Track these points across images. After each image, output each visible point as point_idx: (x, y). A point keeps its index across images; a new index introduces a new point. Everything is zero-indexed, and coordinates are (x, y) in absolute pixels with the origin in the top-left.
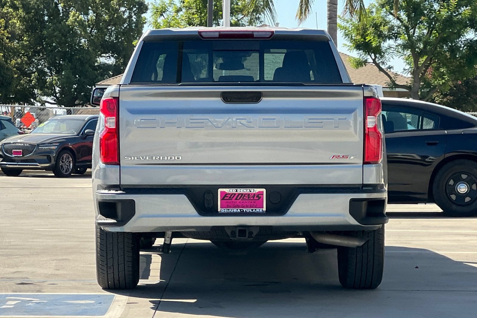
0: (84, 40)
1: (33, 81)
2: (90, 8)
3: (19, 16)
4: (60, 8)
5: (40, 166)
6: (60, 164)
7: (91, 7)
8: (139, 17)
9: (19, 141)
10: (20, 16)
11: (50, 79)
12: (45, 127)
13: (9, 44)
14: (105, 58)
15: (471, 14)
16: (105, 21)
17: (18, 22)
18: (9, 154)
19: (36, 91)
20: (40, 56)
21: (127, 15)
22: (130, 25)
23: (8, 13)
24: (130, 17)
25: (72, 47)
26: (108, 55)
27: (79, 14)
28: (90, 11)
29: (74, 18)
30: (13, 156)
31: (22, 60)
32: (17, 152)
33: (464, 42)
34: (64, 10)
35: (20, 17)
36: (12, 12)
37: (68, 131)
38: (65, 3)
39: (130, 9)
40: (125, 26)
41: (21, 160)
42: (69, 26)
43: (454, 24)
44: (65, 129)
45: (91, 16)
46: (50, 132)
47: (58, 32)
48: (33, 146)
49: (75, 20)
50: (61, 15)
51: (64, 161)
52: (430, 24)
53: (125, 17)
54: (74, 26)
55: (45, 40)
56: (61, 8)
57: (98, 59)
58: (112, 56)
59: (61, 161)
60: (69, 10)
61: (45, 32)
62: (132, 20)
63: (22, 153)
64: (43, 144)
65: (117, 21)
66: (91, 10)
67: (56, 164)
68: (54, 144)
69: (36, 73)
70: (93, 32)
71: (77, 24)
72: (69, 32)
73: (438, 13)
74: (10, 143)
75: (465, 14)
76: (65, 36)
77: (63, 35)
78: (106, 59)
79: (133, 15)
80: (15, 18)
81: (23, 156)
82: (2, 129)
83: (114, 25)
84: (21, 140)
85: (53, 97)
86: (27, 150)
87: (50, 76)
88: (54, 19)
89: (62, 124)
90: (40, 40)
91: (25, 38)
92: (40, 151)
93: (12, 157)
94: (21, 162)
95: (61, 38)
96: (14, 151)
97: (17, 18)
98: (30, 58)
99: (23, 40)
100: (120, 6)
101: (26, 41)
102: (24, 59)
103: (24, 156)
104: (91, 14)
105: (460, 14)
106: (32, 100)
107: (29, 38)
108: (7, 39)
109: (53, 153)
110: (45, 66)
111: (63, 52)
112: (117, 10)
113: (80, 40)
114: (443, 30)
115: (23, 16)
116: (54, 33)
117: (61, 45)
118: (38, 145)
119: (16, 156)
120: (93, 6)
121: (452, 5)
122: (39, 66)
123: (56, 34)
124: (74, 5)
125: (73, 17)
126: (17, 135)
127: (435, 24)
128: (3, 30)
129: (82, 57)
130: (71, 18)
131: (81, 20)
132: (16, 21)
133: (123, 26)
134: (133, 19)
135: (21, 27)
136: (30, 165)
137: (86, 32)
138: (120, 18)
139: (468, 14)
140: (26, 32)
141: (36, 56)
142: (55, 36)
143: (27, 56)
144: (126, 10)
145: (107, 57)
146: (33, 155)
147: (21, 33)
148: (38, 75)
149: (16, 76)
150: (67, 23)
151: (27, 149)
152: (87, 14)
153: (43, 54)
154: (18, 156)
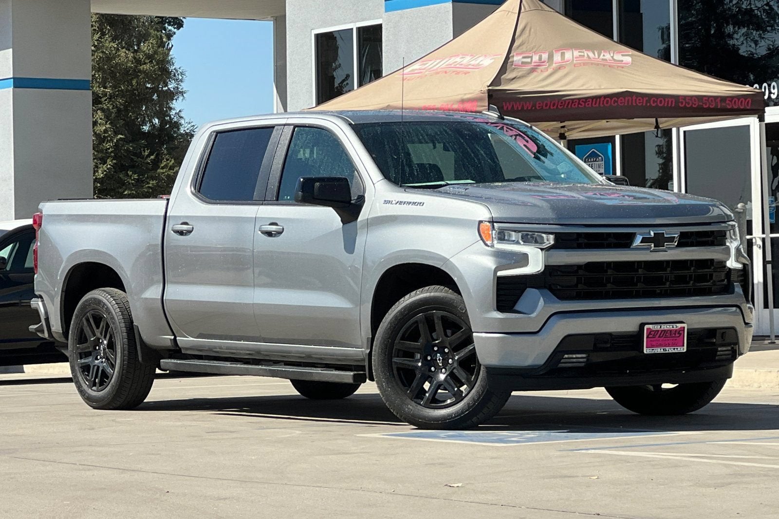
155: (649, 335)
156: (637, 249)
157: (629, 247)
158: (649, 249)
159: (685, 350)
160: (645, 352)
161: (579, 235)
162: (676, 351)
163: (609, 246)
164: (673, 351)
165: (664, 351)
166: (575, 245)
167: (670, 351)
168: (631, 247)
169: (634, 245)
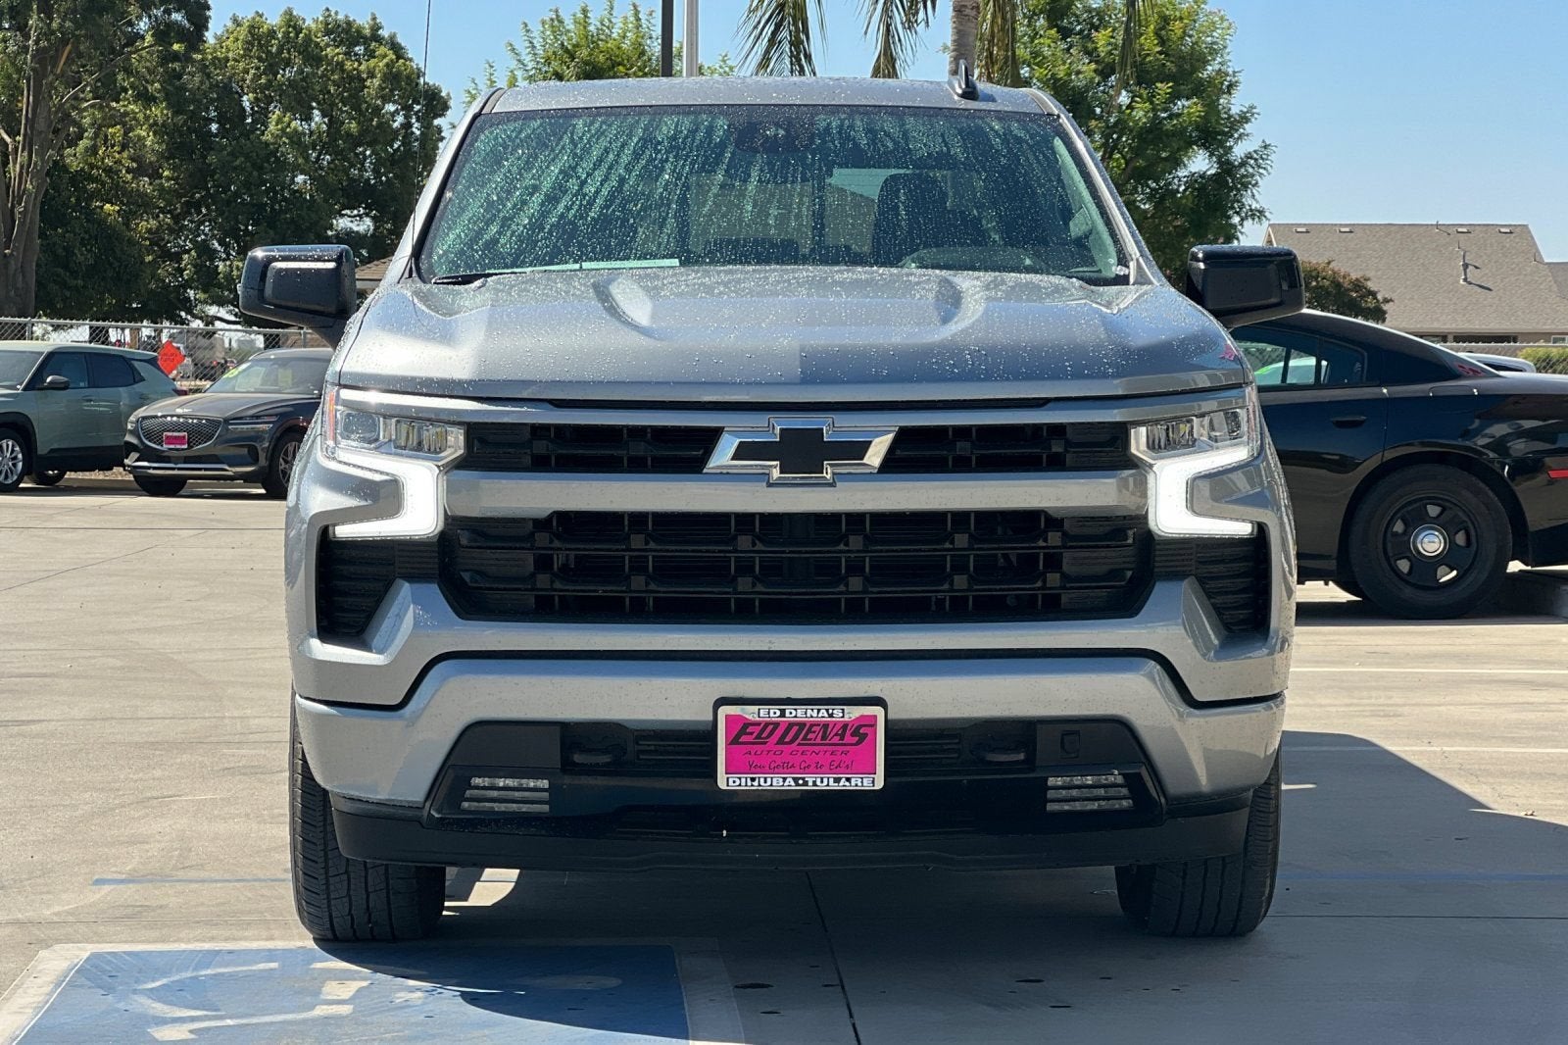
0: (303, 177)
1: (186, 270)
2: (314, 104)
3: (151, 121)
4: (246, 104)
5: (231, 471)
6: (281, 468)
7: (318, 103)
8: (427, 126)
9: (179, 411)
10: (155, 121)
11: (225, 266)
12: (240, 376)
13: (133, 185)
14: (349, 219)
15: (1203, 114)
16: (349, 134)
17: (149, 136)
18: (155, 443)
19: (191, 293)
20: (201, 212)
21: (400, 119)
22: (406, 142)
23: (126, 114)
24: (407, 125)
25: (276, 193)
26: (356, 212)
27: (289, 117)
28: (316, 112)
29: (279, 127)
30: (165, 447)
31: (159, 222)
32: (176, 437)
33: (1185, 179)
34: (256, 109)
35: (155, 123)
36: (137, 113)
37: (298, 387)
38: (257, 93)
39: (407, 108)
40: (396, 146)
41: (186, 457)
42: (267, 144)
43: (1164, 138)
44: (290, 382)
45: (316, 123)
46: (253, 390)
47: (243, 159)
48: (214, 424)
49: (283, 130)
50: (249, 120)
51: (290, 459)
52: (1106, 136)
53: (396, 125)
54: (280, 146)
55: (212, 176)
56: (248, 104)
57: (335, 222)
58: (367, 215)
59: (281, 460)
60: (268, 108)
61: (212, 158)
62: (413, 133)
63: (189, 440)
64: (237, 418)
65: (377, 134)
66: (318, 109)
67: (270, 466)
68: (266, 419)
69: (193, 253)
70: (323, 159)
71: (287, 141)
72: (268, 160)
73: (1128, 111)
74: (156, 417)
75: (1189, 114)
76: (260, 168)
77: (254, 165)
78: (352, 221)
79: (414, 121)
80: (142, 126)
81: (190, 447)
82: (135, 382)
83: (370, 144)
84: (185, 410)
85: (232, 308)
86: (200, 433)
87: (224, 260)
88: (233, 128)
89: (280, 370)
90: (200, 176)
91: (166, 173)
92: (229, 436)
93: (164, 451)
94: (185, 463)
95: (251, 174)
96: (167, 437)
97: (146, 126)
98: (177, 219)
99: (160, 177)
100: (386, 99)
101: (168, 179)
102: (164, 220)
103: (192, 447)
104: (317, 119)
105: (1178, 115)
106: (183, 314)
107: (174, 172)
108: (128, 172)
109: (264, 439)
110: (214, 236)
111: (254, 205)
112: (377, 110)
113: (295, 176)
114: (1137, 152)
115: (160, 121)
116: (233, 162)
117: (249, 189)
118: (227, 421)
119: (172, 446)
120: (324, 99)
121: (1159, 94)
122: (199, 235)
123: (238, 162)
124: (278, 98)
125: (277, 125)
126: (172, 396)
127: (1120, 138)
128: (119, 153)
129: (299, 216)
130: (272, 127)
131: (295, 130)
132: (144, 134)
133: (392, 147)
134: (414, 130)
135: (156, 147)
136: (206, 469)
137: (307, 158)
138: (384, 126)
139: (1197, 114)
140: (168, 159)
141: (191, 214)
142: (235, 168)
143: (171, 214)
144: (397, 109)
145: (355, 216)
146: (215, 444)
147: (157, 161)
148: (199, 256)
149: (150, 258)
150: (264, 138)
151: (198, 431)
152: (308, 118)
153: (208, 208)
154: (178, 447)
155: (738, 736)
156: (724, 476)
157: (700, 472)
158: (764, 477)
159: (879, 784)
160: (722, 784)
161: (539, 431)
162: (843, 785)
163: (638, 466)
164: (834, 786)
165: (797, 785)
166: (527, 460)
167: (822, 786)
168: (705, 471)
169: (711, 466)
